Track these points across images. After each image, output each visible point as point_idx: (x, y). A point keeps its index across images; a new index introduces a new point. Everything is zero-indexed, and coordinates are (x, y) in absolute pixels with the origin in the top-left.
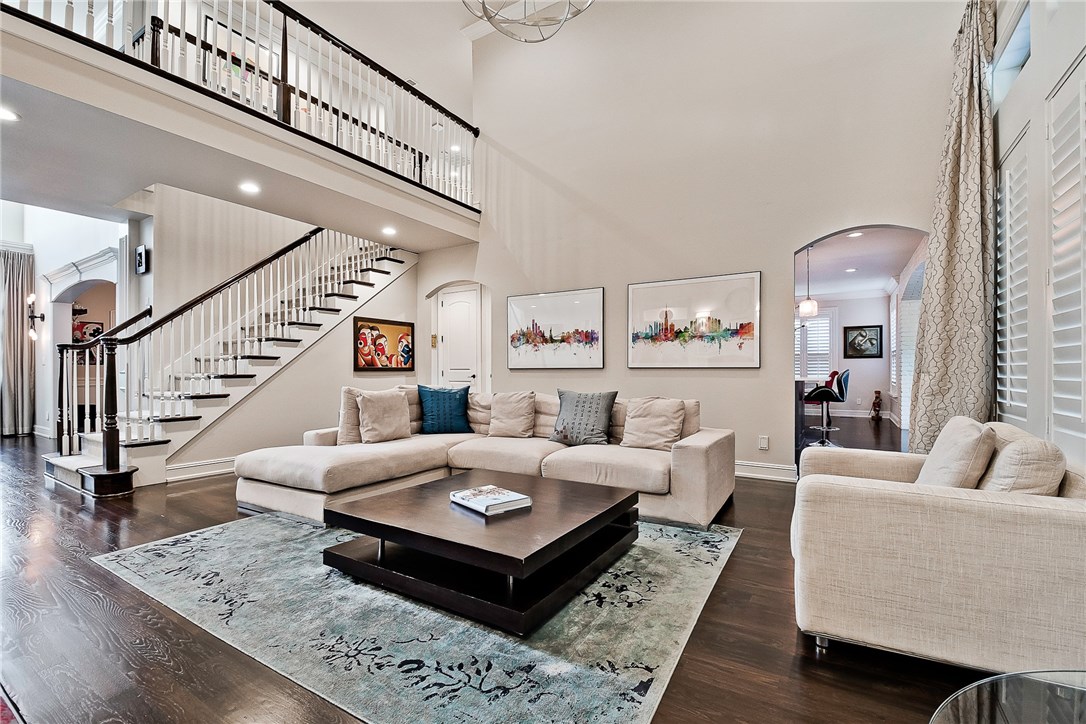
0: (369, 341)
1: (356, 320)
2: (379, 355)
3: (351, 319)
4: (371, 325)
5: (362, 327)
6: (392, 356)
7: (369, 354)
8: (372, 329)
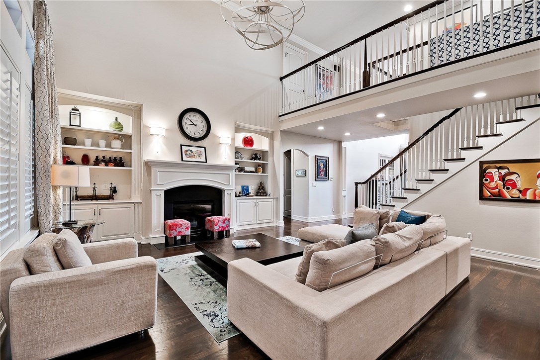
0: (496, 178)
1: (482, 163)
2: (508, 188)
3: (478, 163)
4: (498, 165)
5: (488, 168)
6: (527, 190)
7: (496, 187)
8: (499, 168)
